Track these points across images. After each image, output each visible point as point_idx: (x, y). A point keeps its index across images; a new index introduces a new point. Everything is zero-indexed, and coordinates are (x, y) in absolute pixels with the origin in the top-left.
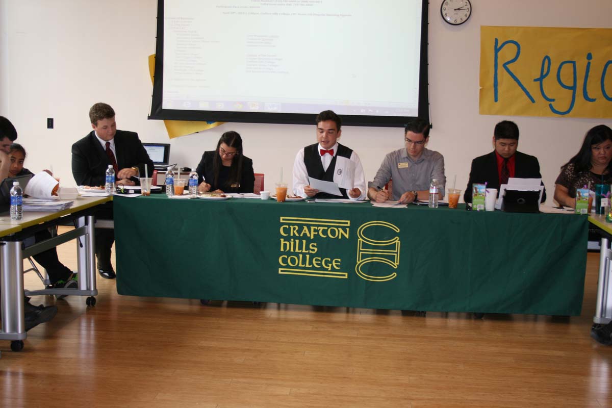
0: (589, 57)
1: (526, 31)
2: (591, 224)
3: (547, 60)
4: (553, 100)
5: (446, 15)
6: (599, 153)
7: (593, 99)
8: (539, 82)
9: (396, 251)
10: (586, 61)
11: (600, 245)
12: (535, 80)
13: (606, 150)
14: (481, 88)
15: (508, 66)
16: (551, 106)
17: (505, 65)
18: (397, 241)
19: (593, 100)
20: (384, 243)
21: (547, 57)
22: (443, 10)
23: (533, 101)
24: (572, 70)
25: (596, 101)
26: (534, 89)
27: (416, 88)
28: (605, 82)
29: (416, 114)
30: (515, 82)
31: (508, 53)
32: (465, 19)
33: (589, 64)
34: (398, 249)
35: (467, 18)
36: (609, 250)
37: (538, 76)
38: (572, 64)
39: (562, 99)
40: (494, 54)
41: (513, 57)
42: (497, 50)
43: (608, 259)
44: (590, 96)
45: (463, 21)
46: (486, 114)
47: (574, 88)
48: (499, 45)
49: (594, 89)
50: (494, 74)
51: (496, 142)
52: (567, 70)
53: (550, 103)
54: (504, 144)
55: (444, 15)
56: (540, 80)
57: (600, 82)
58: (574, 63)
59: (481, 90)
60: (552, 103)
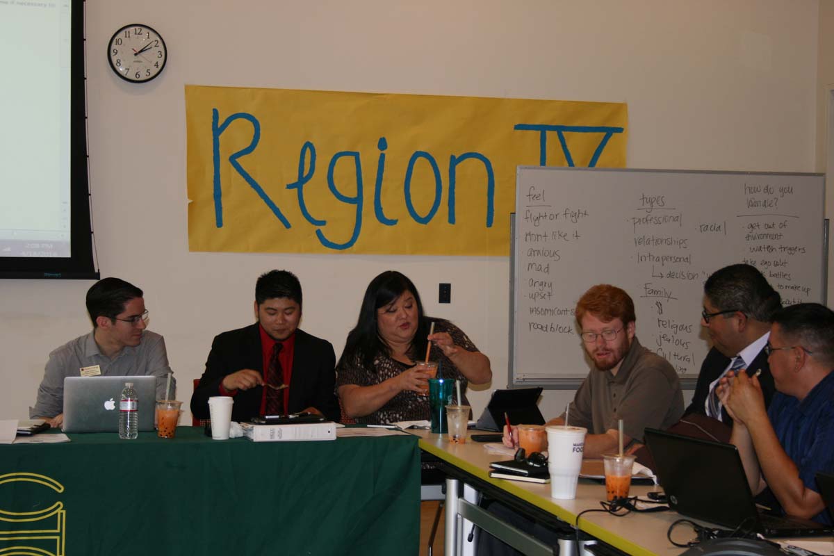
0: (382, 144)
1: (268, 95)
2: (424, 452)
3: (308, 151)
4: (323, 223)
5: (118, 62)
6: (398, 318)
7: (392, 220)
8: (296, 190)
9: (58, 531)
10: (378, 152)
11: (445, 491)
12: (290, 187)
13: (407, 311)
14: (190, 201)
15: (238, 160)
16: (319, 233)
17: (233, 159)
18: (59, 510)
19: (393, 222)
20: (32, 516)
21: (308, 145)
22: (112, 54)
23: (288, 225)
24: (354, 169)
25: (398, 223)
26: (287, 202)
27: (65, 203)
28: (412, 190)
29: (67, 253)
30: (253, 189)
31: (237, 136)
32: (154, 71)
33: (382, 156)
34: (62, 526)
35: (158, 70)
36: (460, 499)
37: (295, 179)
38: (353, 158)
39: (339, 219)
40: (212, 138)
41: (248, 144)
42: (217, 130)
43: (459, 516)
44: (388, 214)
45: (151, 76)
46: (202, 250)
47: (358, 201)
48: (221, 121)
49: (393, 203)
50: (213, 174)
51: (259, 307)
52: (345, 168)
53: (318, 227)
54: (274, 312)
55: (114, 62)
56: (299, 185)
57: (402, 189)
58: (356, 155)
59: (189, 204)
60: (321, 228)
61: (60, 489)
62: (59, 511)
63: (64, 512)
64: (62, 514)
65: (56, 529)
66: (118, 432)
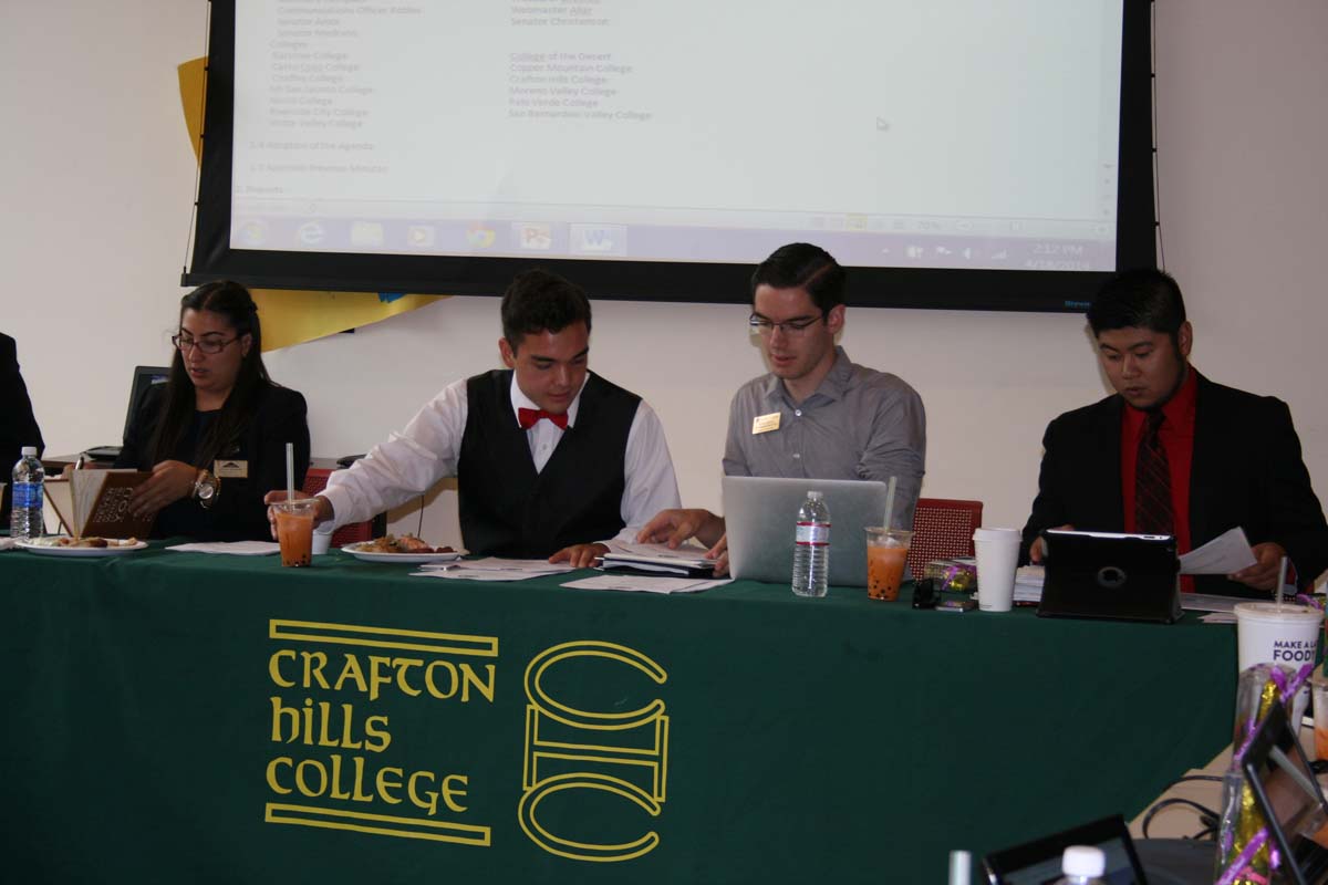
9: (657, 753)
20: (612, 721)
61: (660, 676)
62: (658, 716)
63: (666, 719)
64: (662, 722)
65: (653, 749)
66: (791, 583)
